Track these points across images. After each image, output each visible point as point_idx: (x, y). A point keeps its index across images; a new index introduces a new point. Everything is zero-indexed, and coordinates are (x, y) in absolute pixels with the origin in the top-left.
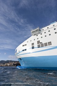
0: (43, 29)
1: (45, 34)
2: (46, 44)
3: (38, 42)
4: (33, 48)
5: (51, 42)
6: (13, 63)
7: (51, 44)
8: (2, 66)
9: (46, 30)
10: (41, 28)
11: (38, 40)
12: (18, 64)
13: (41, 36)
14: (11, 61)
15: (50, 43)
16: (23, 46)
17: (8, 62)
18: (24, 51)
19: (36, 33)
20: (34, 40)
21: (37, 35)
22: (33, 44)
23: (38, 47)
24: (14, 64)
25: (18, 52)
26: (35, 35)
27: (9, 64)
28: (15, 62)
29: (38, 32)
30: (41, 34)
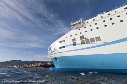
0: (87, 21)
1: (91, 28)
2: (93, 40)
3: (82, 37)
4: (74, 44)
5: (99, 37)
6: (40, 63)
7: (100, 40)
8: (26, 67)
9: (91, 23)
10: (85, 21)
11: (81, 35)
12: (46, 65)
13: (86, 29)
14: (38, 62)
15: (98, 39)
16: (61, 42)
17: (34, 62)
18: (62, 49)
19: (79, 26)
20: (76, 34)
21: (79, 29)
22: (74, 40)
23: (82, 44)
24: (40, 65)
25: (53, 49)
26: (76, 28)
27: (35, 65)
28: (42, 62)
29: (81, 25)
30: (85, 28)
